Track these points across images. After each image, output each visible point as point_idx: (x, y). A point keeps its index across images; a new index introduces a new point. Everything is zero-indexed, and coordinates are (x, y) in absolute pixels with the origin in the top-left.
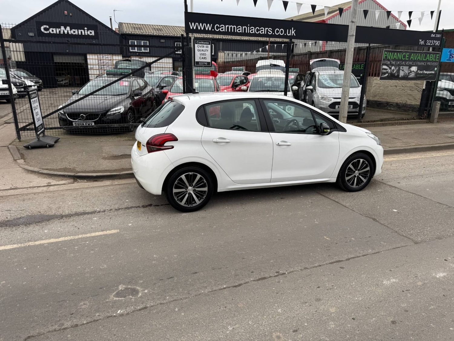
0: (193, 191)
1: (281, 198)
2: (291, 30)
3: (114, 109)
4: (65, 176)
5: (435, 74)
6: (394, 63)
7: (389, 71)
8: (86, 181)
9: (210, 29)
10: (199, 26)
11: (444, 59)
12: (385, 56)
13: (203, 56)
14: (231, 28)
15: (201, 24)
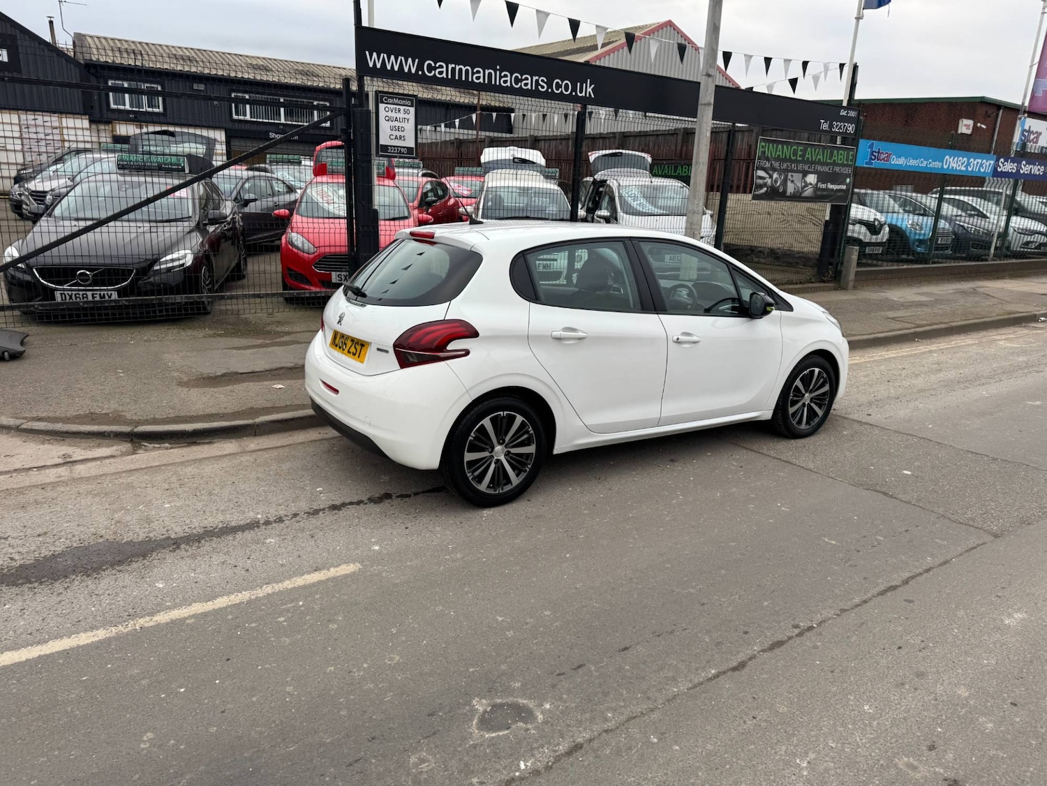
0: (505, 455)
1: (672, 460)
2: (584, 85)
3: (169, 257)
4: (105, 436)
5: (848, 190)
6: (776, 165)
7: (769, 181)
8: (167, 445)
9: (413, 71)
10: (389, 62)
11: (862, 162)
12: (761, 149)
13: (398, 134)
14: (460, 70)
15: (392, 58)
